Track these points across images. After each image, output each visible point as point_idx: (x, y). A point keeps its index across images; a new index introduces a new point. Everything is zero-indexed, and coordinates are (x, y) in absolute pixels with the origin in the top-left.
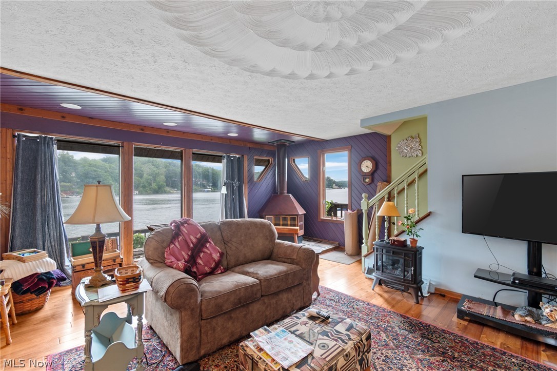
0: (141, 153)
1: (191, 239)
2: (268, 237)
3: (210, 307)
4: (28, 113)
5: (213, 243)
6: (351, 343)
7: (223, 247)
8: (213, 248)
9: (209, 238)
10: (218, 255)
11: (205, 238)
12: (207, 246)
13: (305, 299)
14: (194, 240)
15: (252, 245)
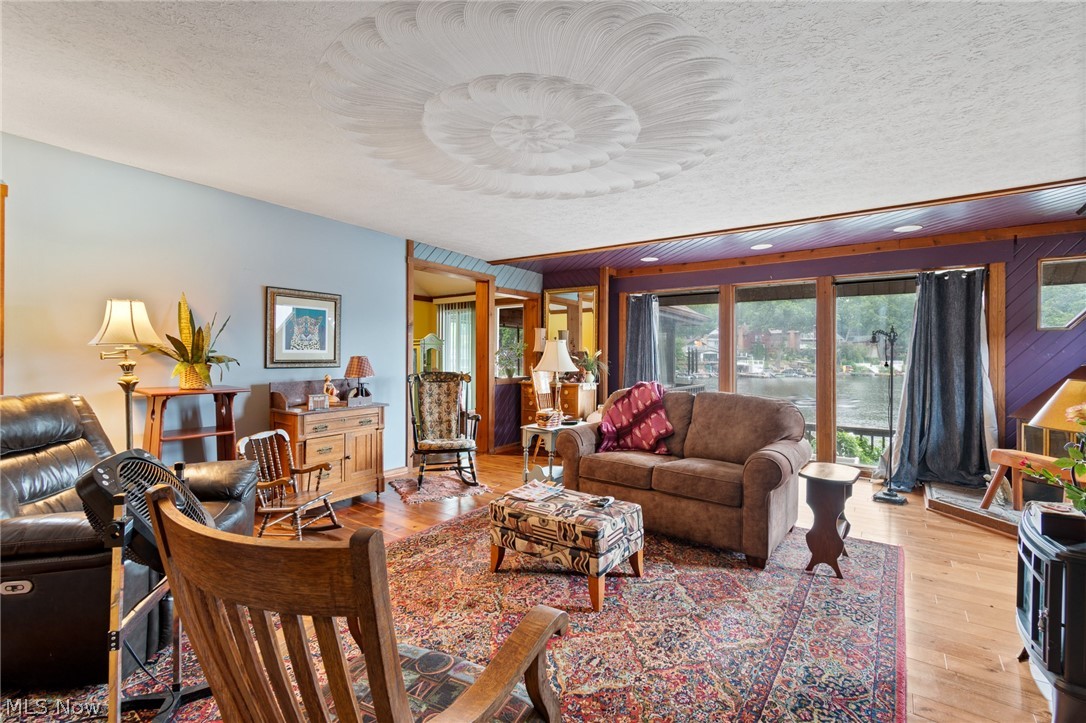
0: (746, 296)
1: (637, 405)
3: (585, 466)
4: (636, 275)
5: (664, 416)
6: (560, 518)
7: (679, 428)
8: (659, 420)
9: (661, 407)
10: (663, 431)
11: (655, 406)
12: (652, 417)
13: (744, 541)
14: (641, 406)
15: (725, 435)
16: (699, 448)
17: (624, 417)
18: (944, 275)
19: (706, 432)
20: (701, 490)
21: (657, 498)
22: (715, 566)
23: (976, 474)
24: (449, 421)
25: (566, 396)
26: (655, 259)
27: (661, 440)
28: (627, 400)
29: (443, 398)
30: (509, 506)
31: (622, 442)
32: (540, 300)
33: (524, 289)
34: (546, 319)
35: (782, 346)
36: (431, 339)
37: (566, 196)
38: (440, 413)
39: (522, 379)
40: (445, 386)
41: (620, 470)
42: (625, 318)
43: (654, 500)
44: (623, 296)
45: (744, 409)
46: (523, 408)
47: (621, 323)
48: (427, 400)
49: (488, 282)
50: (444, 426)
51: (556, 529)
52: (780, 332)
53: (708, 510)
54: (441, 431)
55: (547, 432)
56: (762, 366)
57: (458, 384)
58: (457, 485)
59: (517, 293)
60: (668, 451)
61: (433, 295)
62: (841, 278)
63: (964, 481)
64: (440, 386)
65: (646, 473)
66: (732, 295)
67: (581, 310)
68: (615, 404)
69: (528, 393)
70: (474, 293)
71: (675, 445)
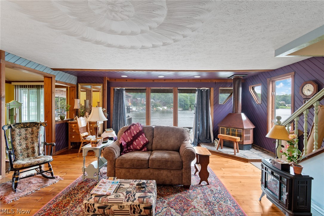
1: (134, 132)
2: (178, 138)
3: (118, 163)
4: (117, 81)
5: (144, 136)
6: (130, 203)
7: (150, 139)
8: (143, 138)
9: (143, 133)
10: (145, 142)
11: (140, 133)
12: (140, 137)
13: (183, 181)
14: (135, 133)
15: (167, 141)
16: (158, 147)
17: (128, 138)
18: (202, 89)
19: (160, 141)
20: (169, 165)
21: (151, 171)
22: (176, 193)
23: (209, 140)
24: (33, 148)
25: (91, 126)
26: (127, 76)
27: (145, 145)
28: (129, 131)
29: (29, 136)
30: (97, 202)
31: (129, 148)
32: (76, 87)
33: (69, 82)
34: (79, 95)
35: (141, 103)
36: (14, 103)
37: (109, 46)
38: (27, 144)
39: (68, 120)
40: (30, 130)
41: (135, 162)
42: (113, 96)
43: (150, 172)
44: (112, 89)
45: (172, 132)
46: (69, 133)
47: (111, 98)
48: (17, 138)
49: (51, 78)
50: (30, 151)
51: (129, 209)
52: (140, 99)
53: (171, 172)
54: (28, 153)
55: (97, 149)
56: (135, 108)
57: (39, 128)
58: (40, 180)
59: (66, 84)
60: (147, 149)
61: (11, 80)
62: (179, 88)
63: (207, 142)
64: (26, 130)
65: (146, 162)
66: (150, 91)
67: (92, 91)
68: (125, 132)
69: (72, 126)
70: (43, 81)
71: (149, 147)
